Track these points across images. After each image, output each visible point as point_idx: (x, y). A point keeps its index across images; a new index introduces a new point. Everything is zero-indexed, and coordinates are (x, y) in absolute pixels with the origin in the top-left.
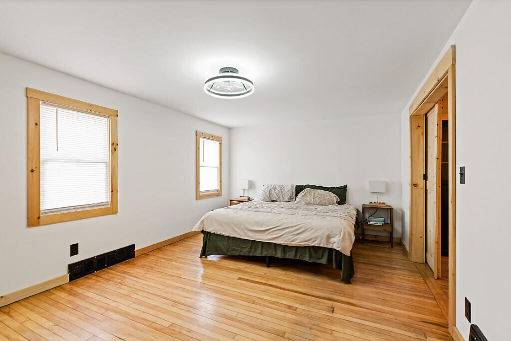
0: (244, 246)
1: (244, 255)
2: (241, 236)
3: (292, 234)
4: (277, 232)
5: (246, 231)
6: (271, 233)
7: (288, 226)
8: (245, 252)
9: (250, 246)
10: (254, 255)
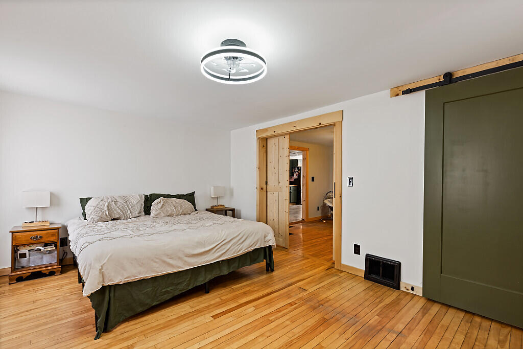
0: (181, 281)
1: (180, 292)
2: (179, 267)
3: (238, 243)
4: (223, 247)
5: (186, 259)
6: (218, 251)
7: (232, 238)
8: (183, 287)
9: (189, 277)
10: (195, 286)
